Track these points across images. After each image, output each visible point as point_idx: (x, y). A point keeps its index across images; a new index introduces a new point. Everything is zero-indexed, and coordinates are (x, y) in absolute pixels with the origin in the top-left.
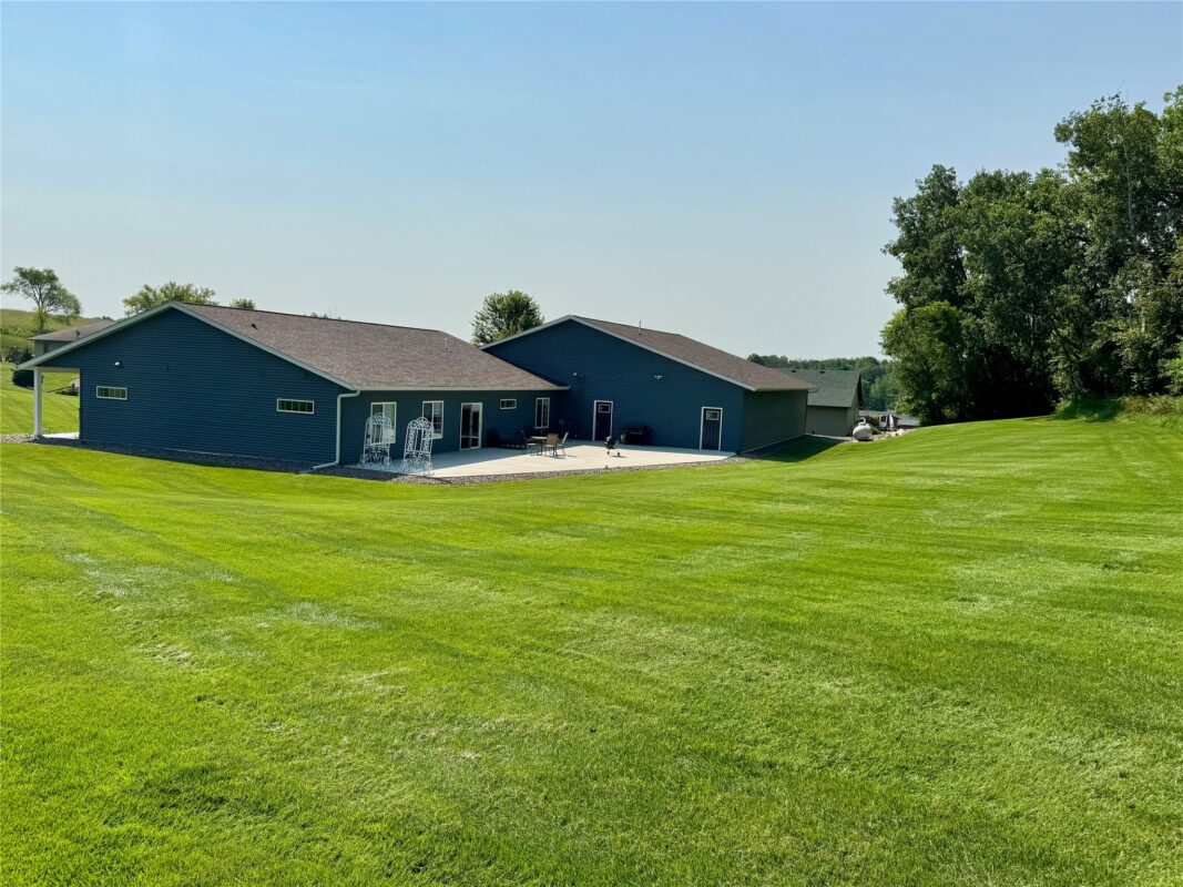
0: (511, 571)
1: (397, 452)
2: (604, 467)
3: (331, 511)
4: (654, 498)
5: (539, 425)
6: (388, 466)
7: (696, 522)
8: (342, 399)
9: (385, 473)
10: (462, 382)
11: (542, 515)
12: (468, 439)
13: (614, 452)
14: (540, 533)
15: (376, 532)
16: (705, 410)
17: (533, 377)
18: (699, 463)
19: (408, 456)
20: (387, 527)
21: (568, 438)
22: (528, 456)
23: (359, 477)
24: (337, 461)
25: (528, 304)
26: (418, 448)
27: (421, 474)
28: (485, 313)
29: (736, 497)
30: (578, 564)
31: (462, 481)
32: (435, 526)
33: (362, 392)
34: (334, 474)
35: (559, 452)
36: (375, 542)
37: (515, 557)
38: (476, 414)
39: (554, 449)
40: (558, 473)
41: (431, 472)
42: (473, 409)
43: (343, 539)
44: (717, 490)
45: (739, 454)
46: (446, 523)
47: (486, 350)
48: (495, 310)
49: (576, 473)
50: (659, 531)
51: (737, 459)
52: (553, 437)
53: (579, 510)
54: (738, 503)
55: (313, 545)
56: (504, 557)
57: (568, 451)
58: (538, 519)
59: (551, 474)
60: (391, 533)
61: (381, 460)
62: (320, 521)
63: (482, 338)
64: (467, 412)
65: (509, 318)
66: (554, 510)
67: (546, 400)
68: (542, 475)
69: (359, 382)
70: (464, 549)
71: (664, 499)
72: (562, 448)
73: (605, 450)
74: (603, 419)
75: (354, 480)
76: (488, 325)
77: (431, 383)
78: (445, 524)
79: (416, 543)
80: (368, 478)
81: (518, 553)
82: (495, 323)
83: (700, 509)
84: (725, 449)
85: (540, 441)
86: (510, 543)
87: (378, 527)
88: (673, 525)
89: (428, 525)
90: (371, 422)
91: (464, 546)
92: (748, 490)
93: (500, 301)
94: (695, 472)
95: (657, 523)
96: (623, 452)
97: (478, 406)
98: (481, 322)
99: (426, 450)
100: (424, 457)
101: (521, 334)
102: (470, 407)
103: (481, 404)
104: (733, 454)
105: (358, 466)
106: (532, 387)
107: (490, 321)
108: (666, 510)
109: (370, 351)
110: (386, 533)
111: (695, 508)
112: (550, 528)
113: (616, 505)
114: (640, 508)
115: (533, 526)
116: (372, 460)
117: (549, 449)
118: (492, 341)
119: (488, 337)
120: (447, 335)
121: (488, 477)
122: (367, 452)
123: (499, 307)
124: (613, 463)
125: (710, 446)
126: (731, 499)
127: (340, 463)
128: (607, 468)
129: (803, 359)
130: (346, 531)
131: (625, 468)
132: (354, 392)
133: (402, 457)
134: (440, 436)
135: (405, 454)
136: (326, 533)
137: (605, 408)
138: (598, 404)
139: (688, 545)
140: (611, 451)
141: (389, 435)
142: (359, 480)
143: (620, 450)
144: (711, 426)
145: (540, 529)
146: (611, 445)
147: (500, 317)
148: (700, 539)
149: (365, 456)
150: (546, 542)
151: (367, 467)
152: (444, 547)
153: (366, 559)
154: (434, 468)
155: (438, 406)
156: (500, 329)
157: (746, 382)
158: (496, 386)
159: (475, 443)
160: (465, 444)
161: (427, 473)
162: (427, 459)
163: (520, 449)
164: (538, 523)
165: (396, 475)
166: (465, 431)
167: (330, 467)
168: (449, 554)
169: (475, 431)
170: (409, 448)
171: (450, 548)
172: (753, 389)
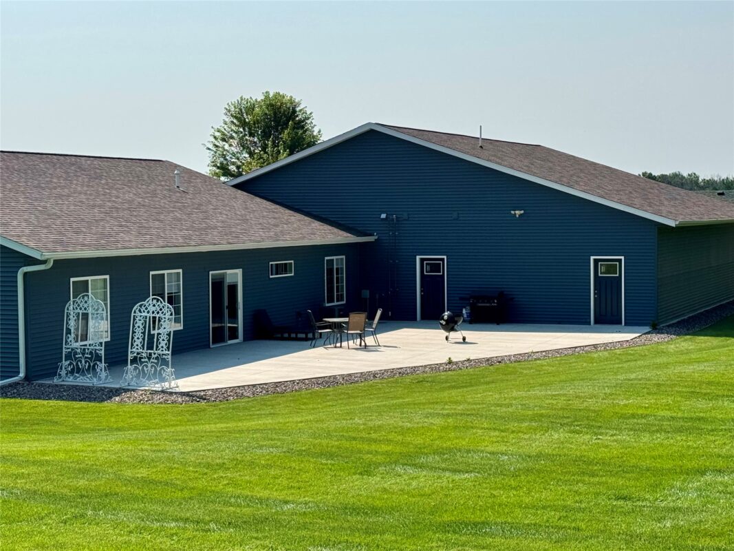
0: (382, 533)
1: (116, 355)
2: (445, 360)
3: (43, 453)
4: (561, 402)
5: (331, 300)
6: (103, 378)
7: (646, 438)
8: (25, 274)
9: (101, 390)
10: (209, 238)
11: (389, 441)
12: (222, 328)
13: (456, 336)
14: (399, 469)
15: (129, 482)
16: (596, 261)
17: (316, 225)
18: (595, 346)
19: (134, 361)
20: (143, 472)
21: (381, 318)
22: (320, 351)
23: (60, 398)
24: (22, 375)
25: (294, 111)
26: (150, 347)
27: (158, 387)
28: (227, 129)
29: (693, 394)
30: (490, 516)
31: (223, 395)
32: (221, 466)
33: (56, 261)
34: (19, 395)
35: (369, 340)
36: (136, 499)
37: (375, 510)
38: (233, 288)
39: (361, 336)
40: (375, 375)
41: (173, 384)
42: (228, 280)
43: (82, 496)
44: (659, 385)
45: (656, 328)
46: (239, 462)
47: (237, 186)
48: (243, 124)
49: (402, 372)
50: (592, 455)
51: (656, 338)
52: (358, 318)
53: (444, 428)
54: (702, 404)
55: (37, 508)
56: (356, 510)
57: (385, 337)
58: (384, 448)
59: (364, 376)
60: (152, 482)
61: (92, 369)
62: (33, 469)
63: (225, 170)
64: (218, 284)
65: (266, 135)
66: (403, 431)
67: (339, 260)
68: (349, 379)
69: (50, 246)
70: (286, 502)
71: (576, 404)
72: (374, 333)
73: (442, 333)
74: (432, 285)
75: (53, 403)
76: (233, 147)
77: (161, 243)
78: (237, 463)
79: (203, 496)
80: (74, 399)
81: (378, 503)
82: (243, 145)
83: (643, 416)
84: (633, 322)
85: (338, 326)
86: (357, 488)
87: (128, 473)
88: (611, 444)
89: (208, 466)
90: (71, 309)
91: (281, 496)
92: (710, 383)
93: (250, 109)
94: (592, 360)
95: (582, 443)
96: (471, 335)
97: (235, 276)
98: (221, 143)
99: (164, 349)
100: (161, 360)
101: (284, 160)
102: (223, 276)
103: (239, 272)
104: (647, 329)
105: (56, 381)
106: (317, 241)
107: (234, 142)
108: (591, 421)
109: (60, 196)
110: (147, 482)
111: (633, 416)
112: (410, 459)
113: (502, 418)
114: (547, 421)
115: (380, 458)
116: (76, 370)
117: (353, 337)
118: (240, 174)
119: (233, 168)
120: (176, 166)
121: (264, 386)
122: (68, 357)
123: (248, 118)
124: (460, 354)
125: (608, 319)
126: (688, 398)
127: (27, 378)
128: (450, 362)
129: (724, 177)
130: (82, 483)
131: (479, 361)
132: (44, 262)
133: (124, 362)
134: (180, 327)
135: (130, 357)
136: (49, 487)
137: (436, 267)
138: (422, 260)
139: (657, 476)
140: (452, 335)
141: (100, 329)
142: (61, 403)
143: (466, 333)
144: (607, 287)
145: (396, 463)
146: (450, 326)
147: (251, 135)
148: (669, 465)
149: (65, 363)
150: (414, 483)
151: (70, 381)
152: (250, 500)
153: (132, 526)
154: (177, 378)
155: (173, 278)
156: (251, 154)
157: (658, 213)
158: (263, 240)
159: (233, 333)
160: (219, 336)
161: (166, 385)
162: (165, 362)
163: (306, 339)
164: (387, 453)
165: (117, 392)
166: (218, 316)
167: (10, 385)
168: (263, 511)
169: (234, 316)
170: (136, 347)
171: (261, 501)
172: (672, 224)
